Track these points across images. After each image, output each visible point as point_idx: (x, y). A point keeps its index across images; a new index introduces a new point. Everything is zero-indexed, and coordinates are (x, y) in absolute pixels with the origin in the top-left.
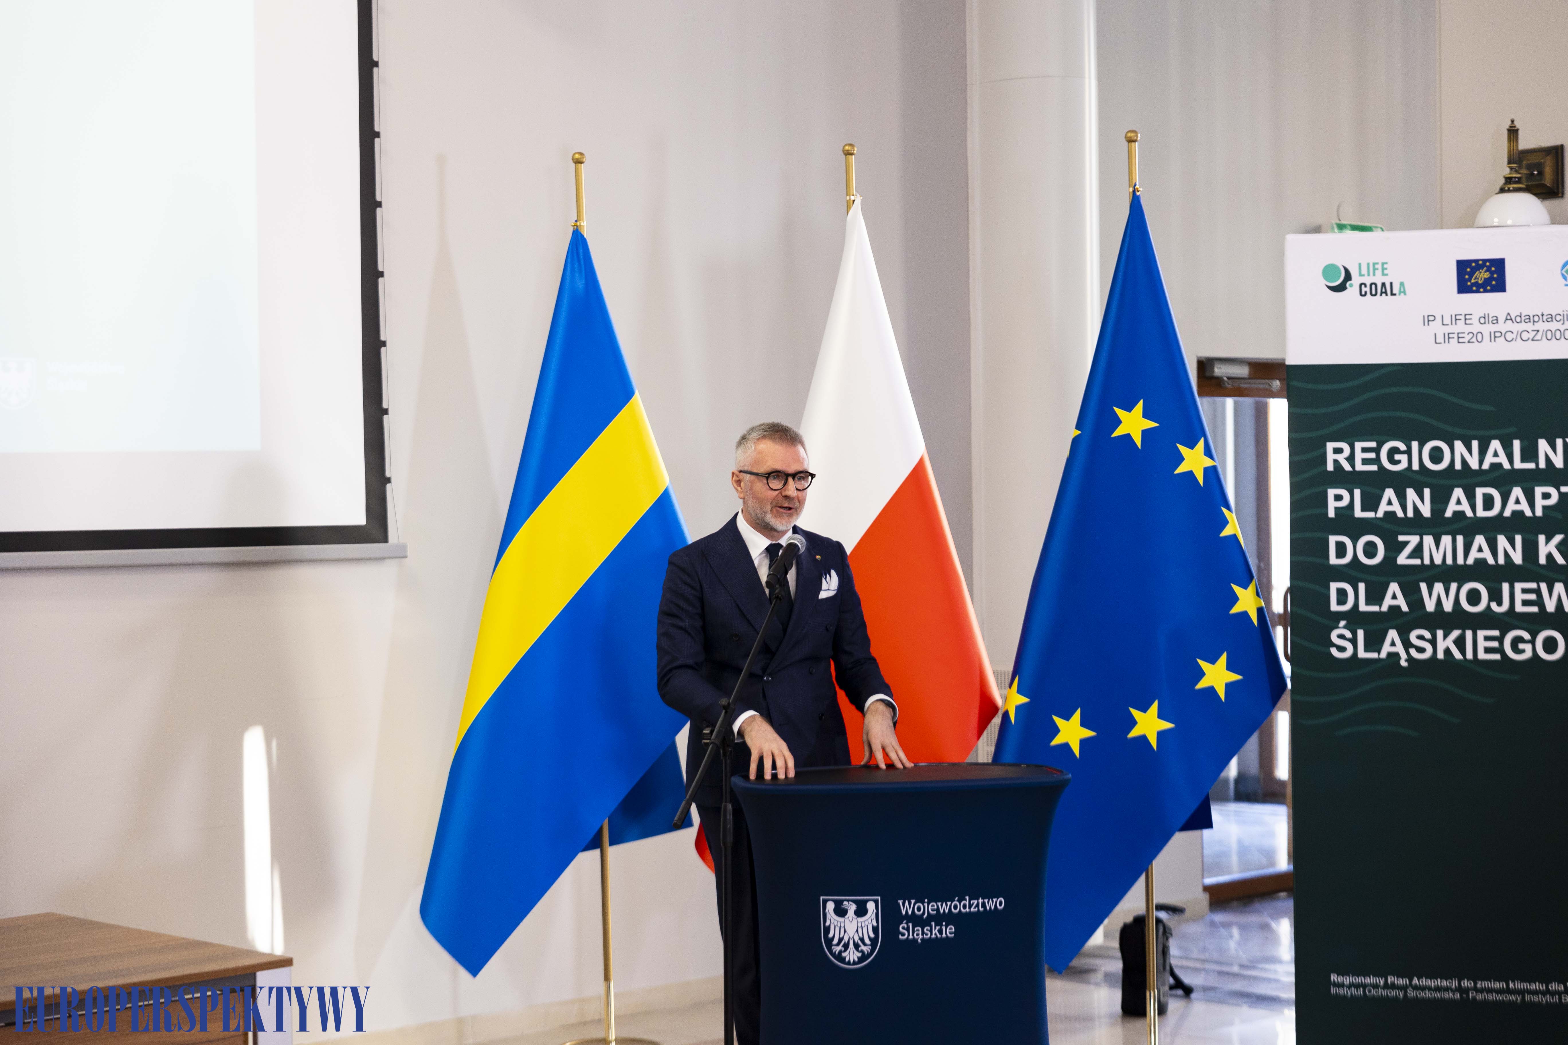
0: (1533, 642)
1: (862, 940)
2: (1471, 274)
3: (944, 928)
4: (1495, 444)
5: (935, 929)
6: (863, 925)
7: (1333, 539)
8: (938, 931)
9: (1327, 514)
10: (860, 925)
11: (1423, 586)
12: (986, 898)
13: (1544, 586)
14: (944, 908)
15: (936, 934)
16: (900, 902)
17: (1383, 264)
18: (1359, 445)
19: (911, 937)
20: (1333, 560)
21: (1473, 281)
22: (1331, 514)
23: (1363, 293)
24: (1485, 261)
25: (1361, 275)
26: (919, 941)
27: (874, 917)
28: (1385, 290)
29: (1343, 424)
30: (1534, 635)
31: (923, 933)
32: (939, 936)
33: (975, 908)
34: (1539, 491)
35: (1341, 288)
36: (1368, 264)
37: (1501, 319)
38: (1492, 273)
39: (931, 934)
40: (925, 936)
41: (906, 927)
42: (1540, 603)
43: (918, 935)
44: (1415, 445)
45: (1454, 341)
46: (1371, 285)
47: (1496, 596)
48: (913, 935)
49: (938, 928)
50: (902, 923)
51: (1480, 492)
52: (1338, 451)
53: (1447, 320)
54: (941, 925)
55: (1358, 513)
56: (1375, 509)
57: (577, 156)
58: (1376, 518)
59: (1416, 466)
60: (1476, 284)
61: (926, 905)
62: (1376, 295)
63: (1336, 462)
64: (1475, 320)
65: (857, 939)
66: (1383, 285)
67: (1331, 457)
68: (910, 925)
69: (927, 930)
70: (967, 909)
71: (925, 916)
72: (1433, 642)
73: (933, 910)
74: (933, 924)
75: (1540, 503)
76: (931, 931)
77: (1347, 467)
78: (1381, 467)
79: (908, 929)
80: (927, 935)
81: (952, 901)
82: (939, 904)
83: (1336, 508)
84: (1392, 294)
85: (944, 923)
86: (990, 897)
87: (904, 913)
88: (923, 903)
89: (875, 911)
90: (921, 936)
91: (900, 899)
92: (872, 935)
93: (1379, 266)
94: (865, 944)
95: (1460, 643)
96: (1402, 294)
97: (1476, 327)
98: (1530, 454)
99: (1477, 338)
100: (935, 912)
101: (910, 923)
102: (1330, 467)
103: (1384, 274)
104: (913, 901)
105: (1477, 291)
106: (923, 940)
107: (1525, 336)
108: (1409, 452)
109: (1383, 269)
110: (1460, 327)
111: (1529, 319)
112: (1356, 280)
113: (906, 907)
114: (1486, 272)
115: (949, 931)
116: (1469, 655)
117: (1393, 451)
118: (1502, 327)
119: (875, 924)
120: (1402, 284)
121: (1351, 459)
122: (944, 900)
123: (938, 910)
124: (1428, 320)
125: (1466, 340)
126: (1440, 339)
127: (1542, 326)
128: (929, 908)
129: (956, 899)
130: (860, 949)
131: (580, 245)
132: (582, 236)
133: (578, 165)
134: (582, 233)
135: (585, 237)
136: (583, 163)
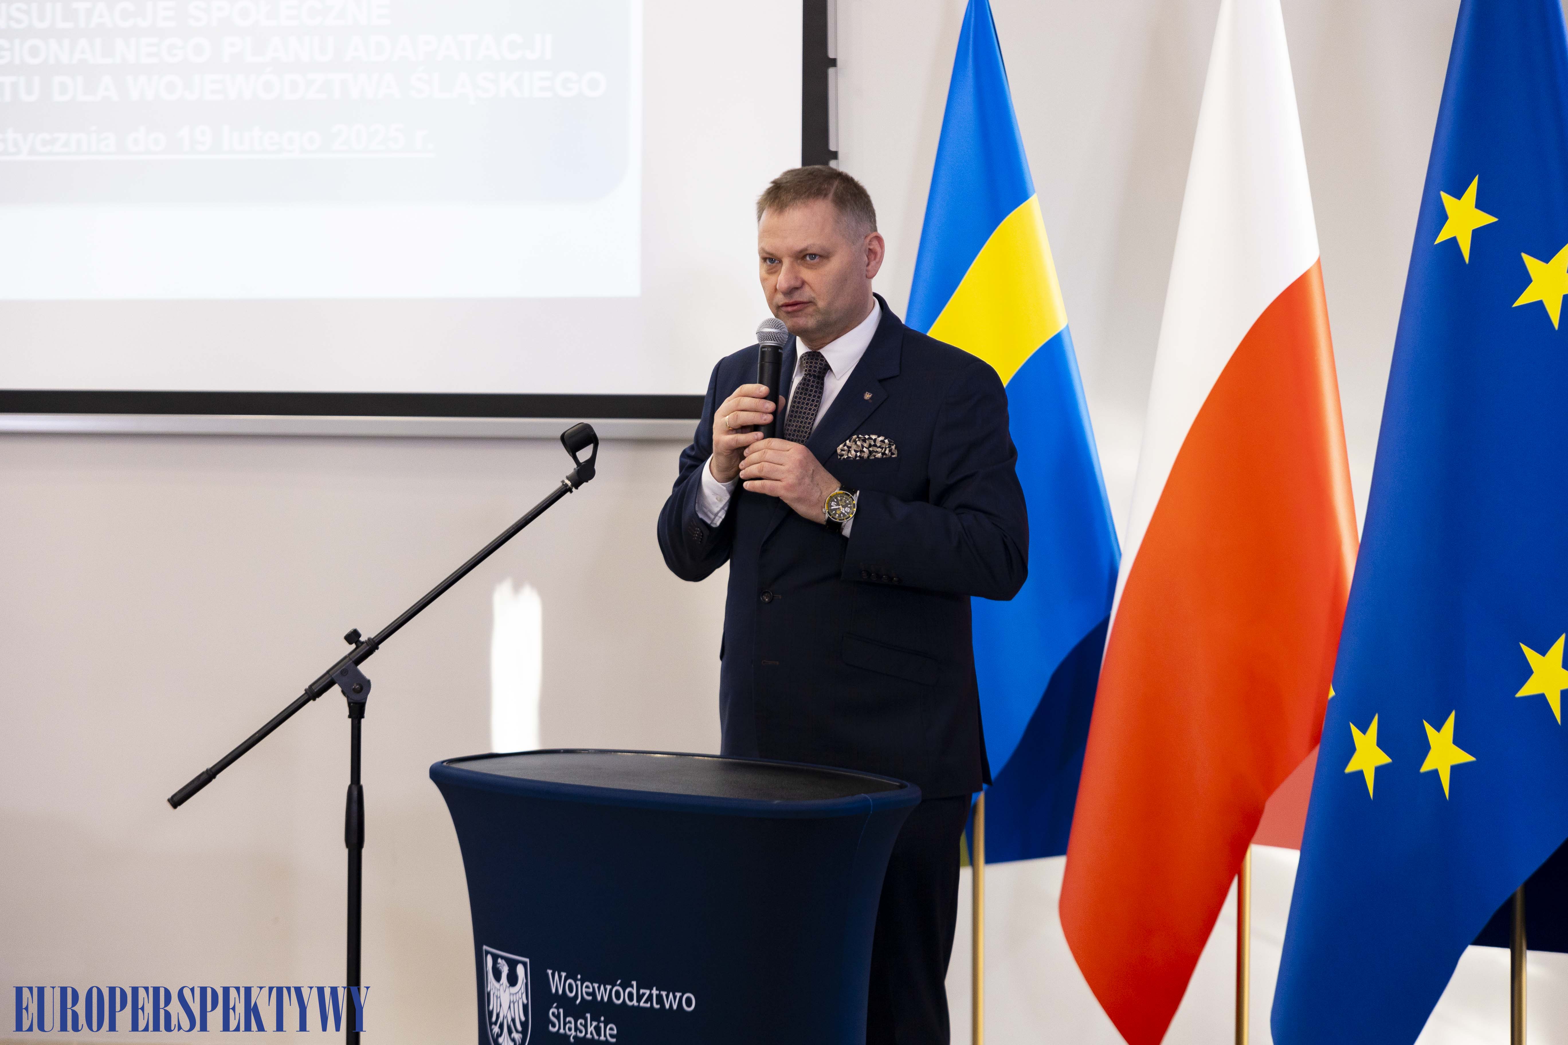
1: (513, 1020)
3: (602, 1025)
5: (591, 1025)
6: (515, 1000)
8: (595, 1028)
10: (512, 1000)
12: (664, 990)
14: (603, 993)
15: (591, 1033)
16: (550, 972)
19: (562, 1031)
26: (572, 1040)
27: (523, 989)
31: (576, 1029)
32: (596, 1037)
33: (646, 1002)
39: (586, 1033)
40: (579, 1034)
41: (556, 1013)
43: (570, 1029)
48: (564, 1029)
49: (594, 1024)
50: (551, 1007)
54: (599, 1021)
61: (579, 983)
65: (510, 1020)
68: (561, 1011)
69: (581, 1024)
70: (635, 1003)
71: (578, 1002)
73: (588, 994)
74: (588, 1015)
76: (586, 1026)
79: (558, 1017)
80: (581, 1032)
81: (614, 985)
82: (596, 985)
85: (602, 1019)
86: (672, 988)
87: (554, 991)
88: (575, 980)
89: (525, 981)
90: (573, 1033)
91: (550, 969)
92: (523, 1019)
94: (517, 1031)
100: (590, 998)
101: (561, 1008)
104: (564, 974)
106: (575, 1037)
113: (557, 983)
115: (610, 1031)
119: (525, 1002)
122: (603, 982)
123: (593, 994)
128: (582, 990)
129: (619, 982)
130: (512, 1036)
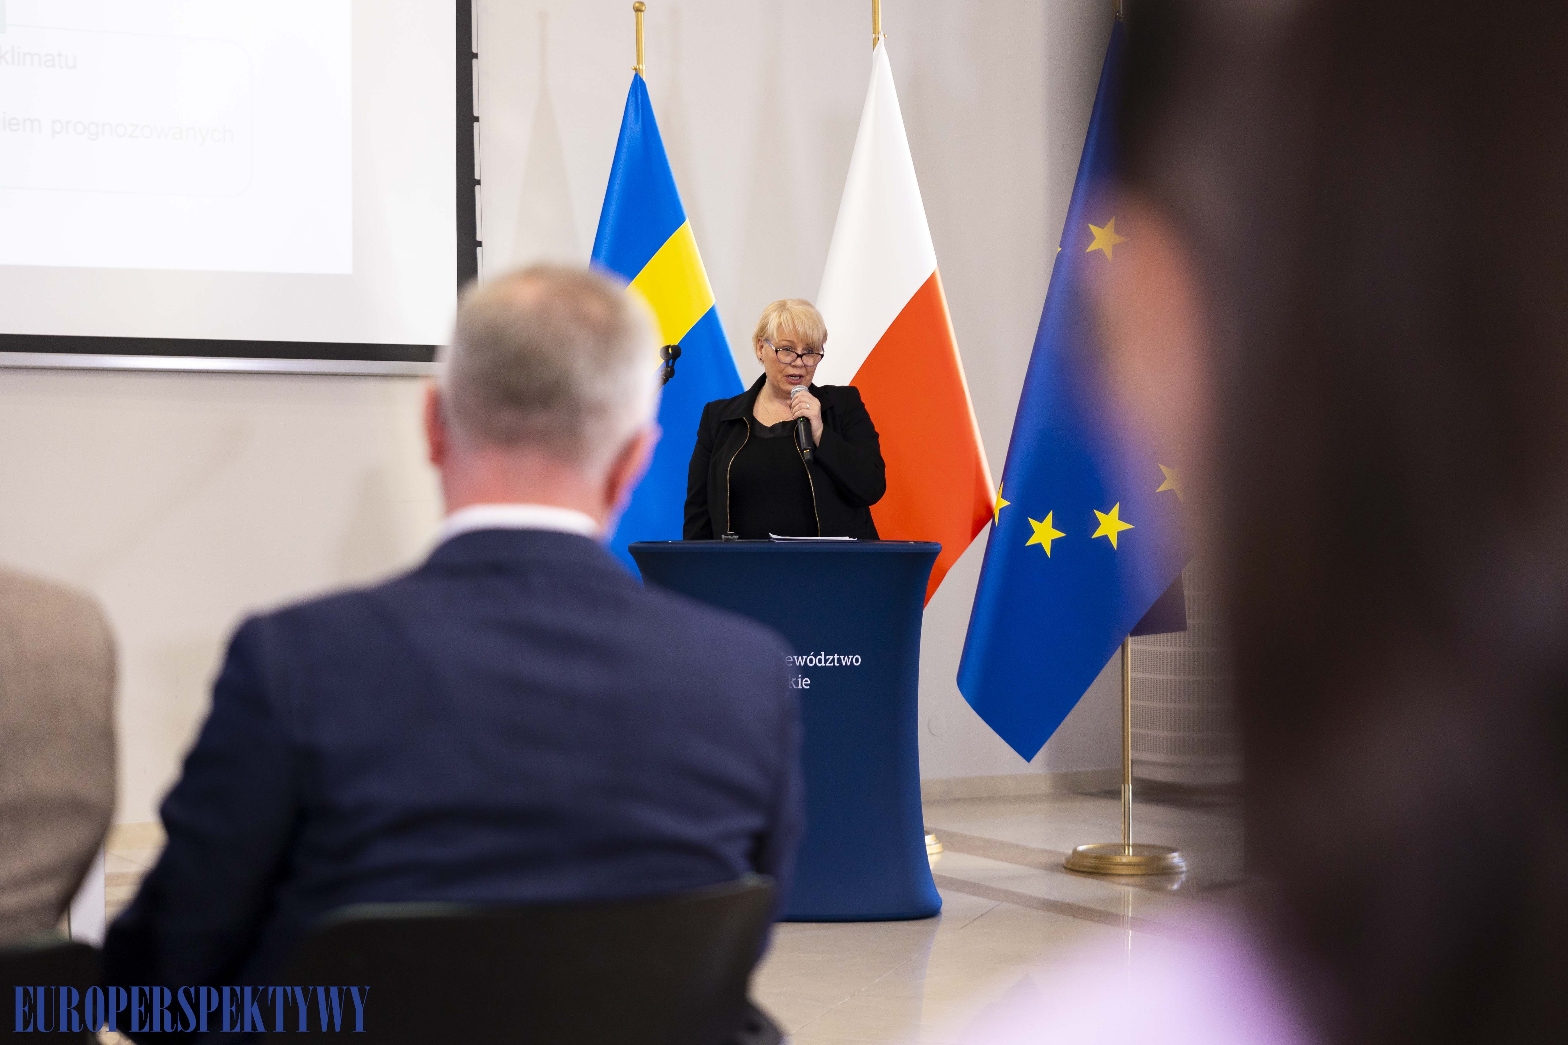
57: (637, 5)
129: (812, 653)
131: (638, 88)
132: (641, 80)
133: (639, 13)
134: (641, 76)
135: (644, 80)
136: (643, 11)
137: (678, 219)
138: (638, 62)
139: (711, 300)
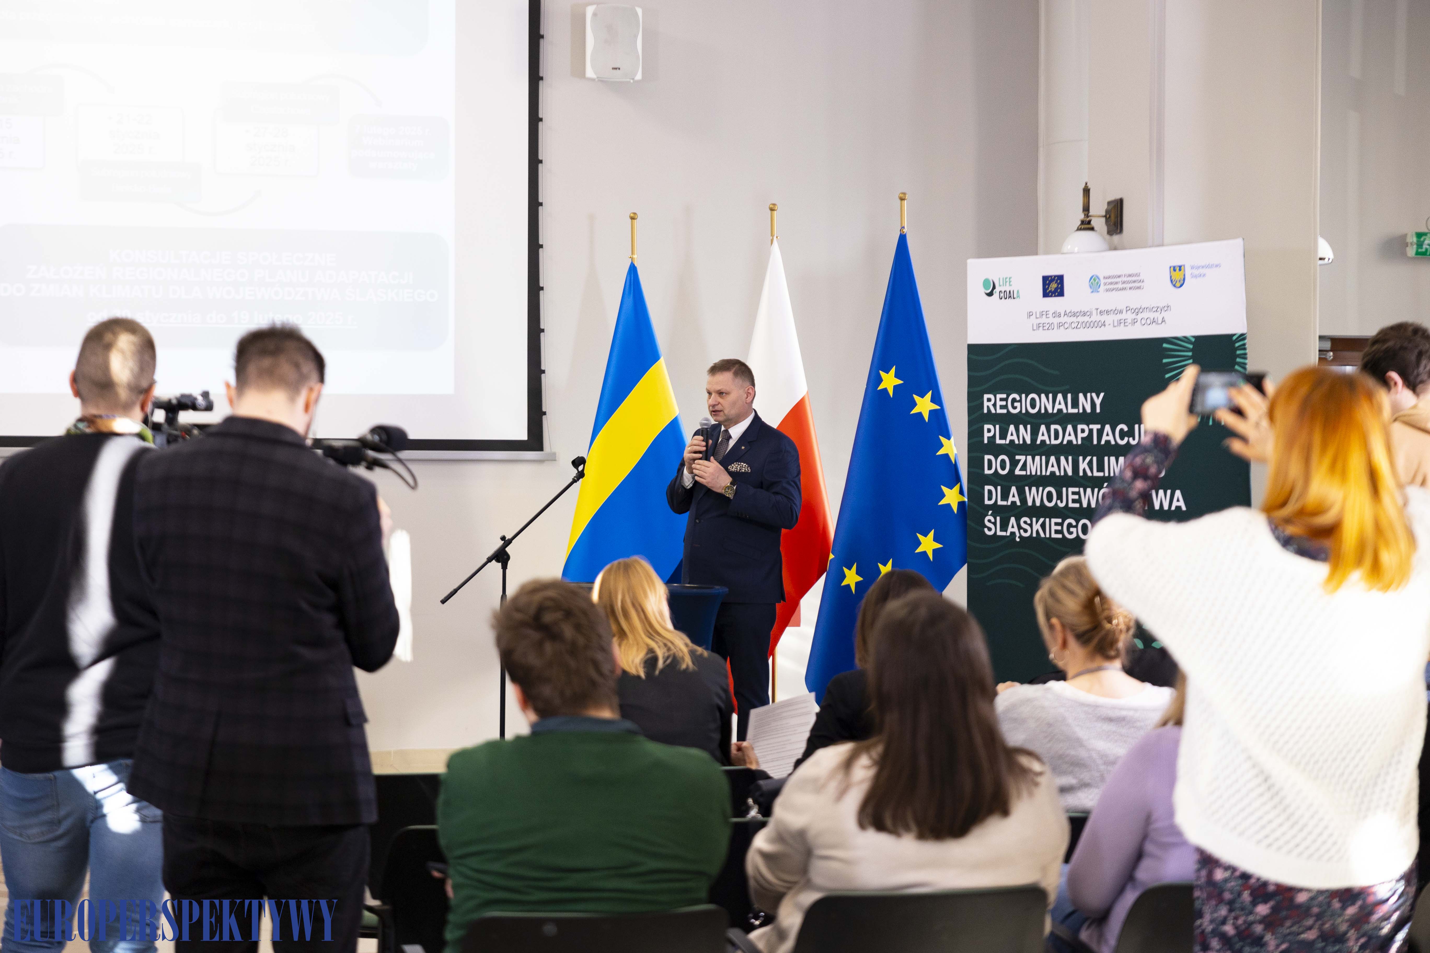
0: (1076, 526)
2: (1049, 284)
4: (1060, 396)
7: (987, 457)
9: (984, 441)
11: (1027, 488)
13: (1082, 490)
17: (1010, 278)
18: (999, 396)
20: (987, 472)
21: (1050, 289)
22: (986, 441)
23: (1001, 297)
24: (1055, 276)
25: (1000, 286)
28: (1009, 295)
29: (990, 383)
30: (1077, 522)
34: (1080, 427)
35: (990, 294)
36: (1003, 279)
37: (1062, 315)
38: (1058, 284)
42: (1079, 501)
44: (1023, 396)
45: (1041, 328)
46: (1004, 292)
47: (1060, 497)
51: (1053, 427)
52: (989, 400)
53: (1038, 316)
55: (998, 441)
56: (1005, 438)
57: (632, 215)
58: (1005, 444)
59: (1024, 411)
60: (1050, 291)
62: (1006, 298)
63: (988, 407)
64: (1050, 315)
66: (1010, 292)
67: (986, 404)
72: (1031, 525)
75: (1080, 435)
77: (993, 411)
78: (1008, 411)
83: (988, 437)
84: (1014, 298)
93: (1008, 280)
95: (1043, 526)
96: (1018, 298)
97: (1051, 320)
98: (1075, 404)
99: (1050, 327)
102: (985, 411)
103: (1010, 285)
105: (1051, 296)
107: (1073, 325)
108: (1020, 401)
109: (1010, 282)
110: (1044, 320)
111: (1075, 315)
112: (998, 289)
114: (1055, 283)
116: (1048, 536)
117: (1014, 400)
118: (1063, 319)
120: (1018, 291)
121: (995, 405)
124: (1030, 315)
125: (1046, 328)
126: (1035, 328)
127: (1081, 319)
131: (633, 270)
132: (634, 265)
133: (633, 220)
134: (634, 263)
135: (636, 265)
136: (636, 219)
137: (656, 358)
138: (632, 254)
139: (676, 412)
